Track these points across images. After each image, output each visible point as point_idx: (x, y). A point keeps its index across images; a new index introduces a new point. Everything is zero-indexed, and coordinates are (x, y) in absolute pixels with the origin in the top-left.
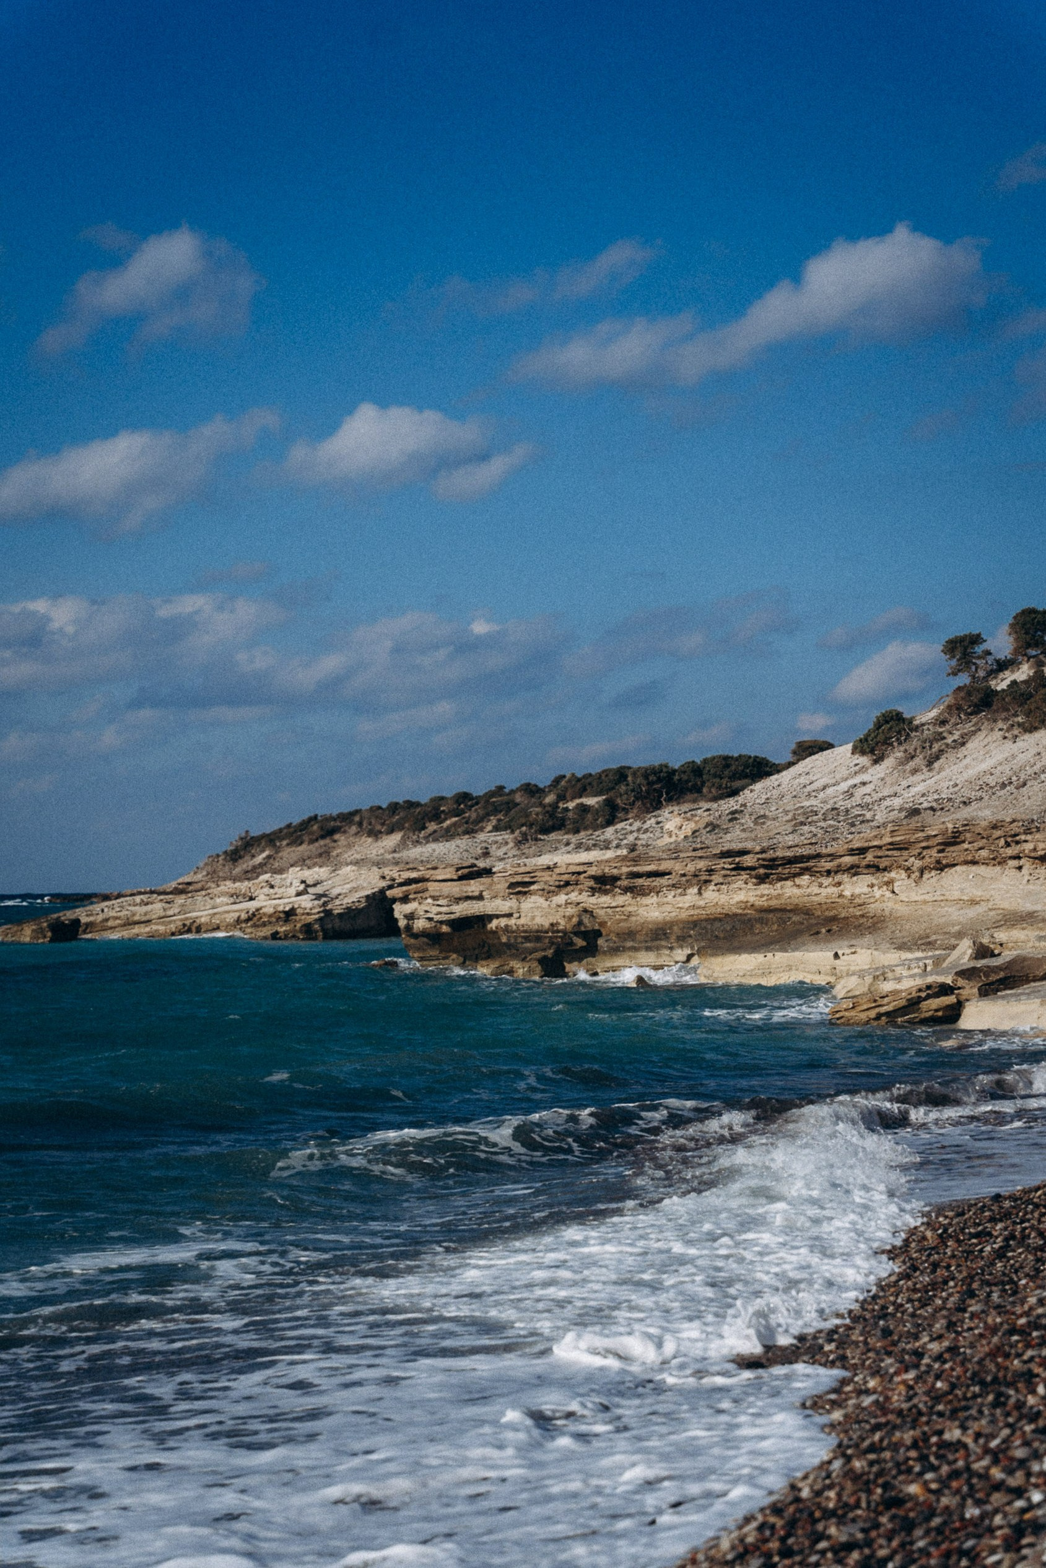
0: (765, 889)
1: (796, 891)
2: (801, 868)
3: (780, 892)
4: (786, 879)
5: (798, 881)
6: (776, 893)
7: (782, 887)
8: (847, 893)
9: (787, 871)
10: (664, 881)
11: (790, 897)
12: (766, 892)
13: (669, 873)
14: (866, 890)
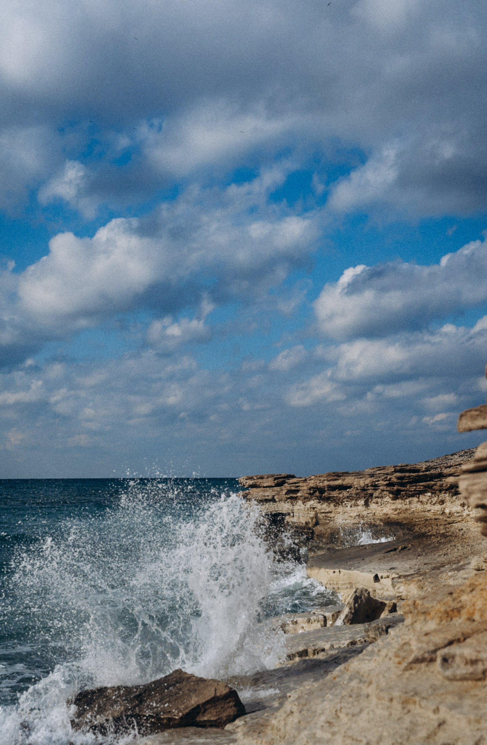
0: (399, 504)
1: (419, 507)
2: (425, 486)
3: (408, 506)
4: (413, 496)
5: (422, 498)
6: (405, 507)
7: (410, 503)
8: (447, 511)
9: (413, 488)
10: (345, 494)
11: (413, 512)
12: (399, 506)
13: (350, 487)
14: (459, 508)
